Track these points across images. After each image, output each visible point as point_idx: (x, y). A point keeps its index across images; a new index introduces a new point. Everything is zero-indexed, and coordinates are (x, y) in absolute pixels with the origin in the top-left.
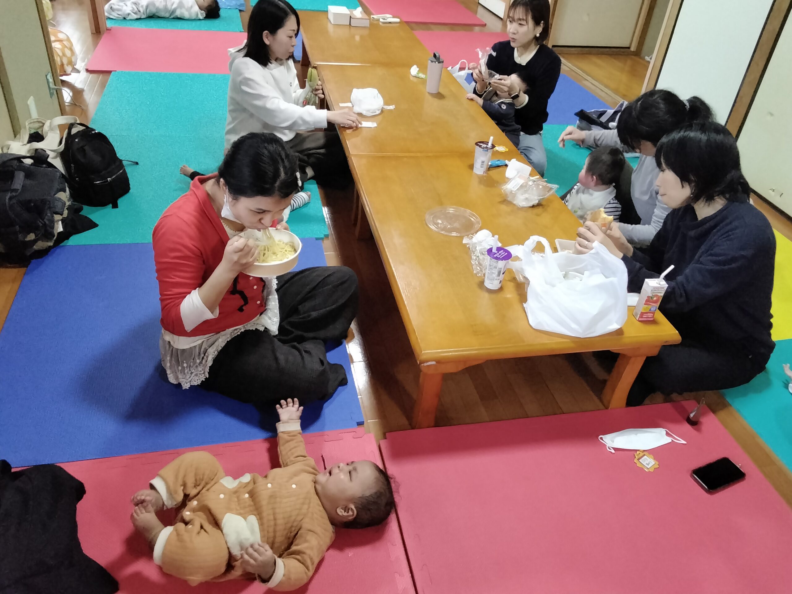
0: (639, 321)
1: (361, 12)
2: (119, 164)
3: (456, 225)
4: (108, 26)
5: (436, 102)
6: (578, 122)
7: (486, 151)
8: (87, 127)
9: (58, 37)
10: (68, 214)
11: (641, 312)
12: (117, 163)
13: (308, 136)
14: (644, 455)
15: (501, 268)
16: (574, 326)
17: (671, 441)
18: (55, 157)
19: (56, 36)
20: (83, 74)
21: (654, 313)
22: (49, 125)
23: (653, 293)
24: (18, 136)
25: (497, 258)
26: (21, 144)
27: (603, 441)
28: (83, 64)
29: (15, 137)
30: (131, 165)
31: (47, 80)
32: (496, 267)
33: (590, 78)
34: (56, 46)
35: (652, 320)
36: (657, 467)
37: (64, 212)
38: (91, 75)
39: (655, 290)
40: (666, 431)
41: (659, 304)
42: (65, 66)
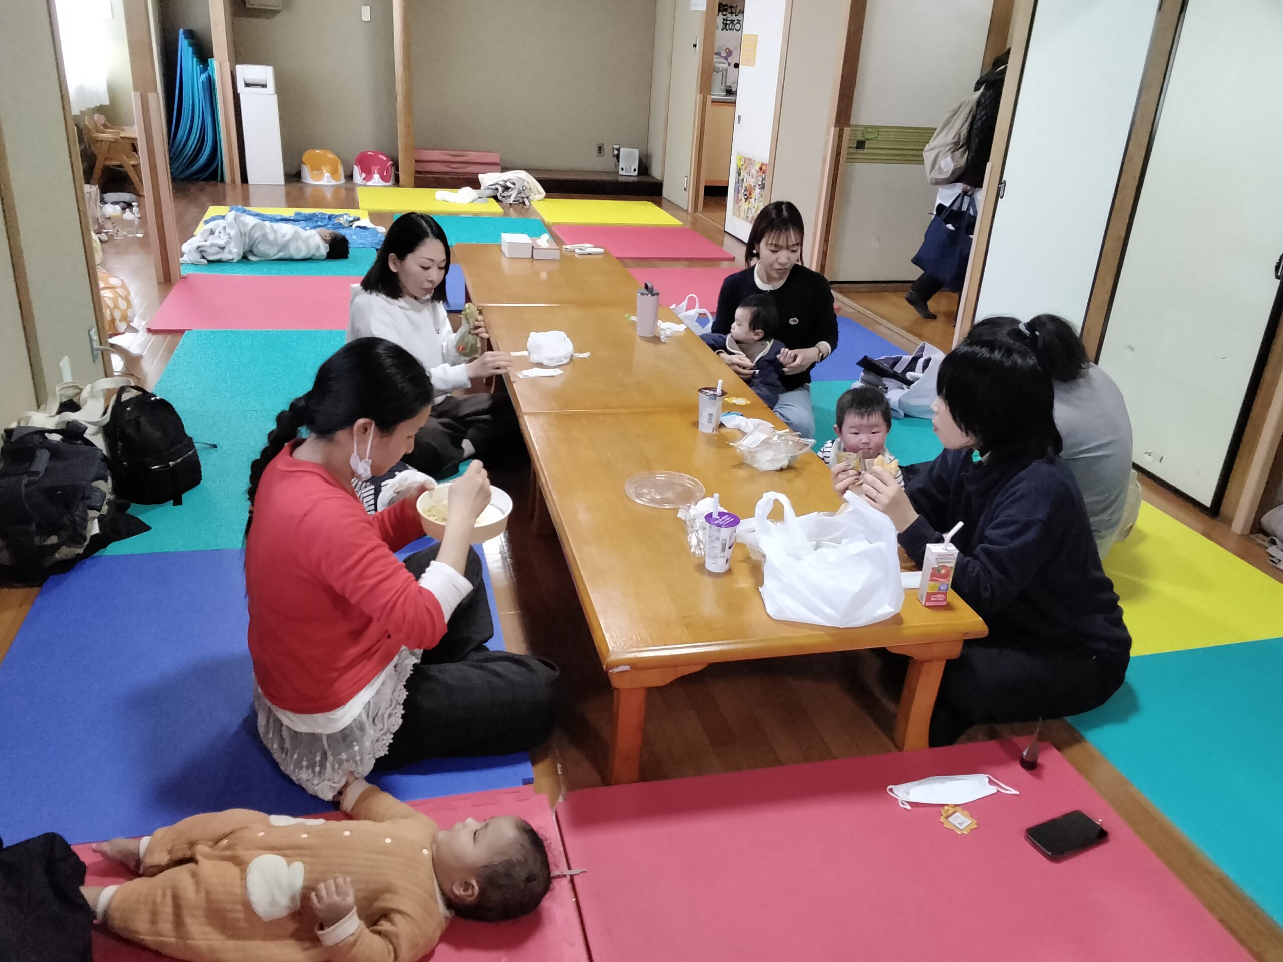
0: (928, 607)
1: (548, 241)
2: (189, 443)
3: (669, 495)
4: (182, 274)
5: (650, 347)
6: (862, 374)
7: (713, 399)
8: (145, 392)
9: (110, 283)
10: (109, 511)
11: (928, 593)
12: (186, 442)
13: (465, 400)
14: (955, 812)
15: (726, 539)
16: (828, 610)
17: (996, 791)
18: (95, 434)
19: (106, 281)
20: (142, 336)
21: (945, 594)
22: (90, 390)
23: (939, 563)
24: (43, 406)
25: (719, 525)
26: (47, 415)
27: (894, 794)
28: (144, 323)
29: (38, 407)
30: (206, 449)
31: (90, 336)
32: (718, 539)
33: (885, 321)
34: (105, 295)
35: (944, 606)
36: (974, 827)
37: (103, 507)
38: (154, 336)
39: (942, 559)
40: (989, 777)
41: (951, 579)
42: (118, 323)
